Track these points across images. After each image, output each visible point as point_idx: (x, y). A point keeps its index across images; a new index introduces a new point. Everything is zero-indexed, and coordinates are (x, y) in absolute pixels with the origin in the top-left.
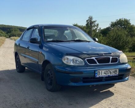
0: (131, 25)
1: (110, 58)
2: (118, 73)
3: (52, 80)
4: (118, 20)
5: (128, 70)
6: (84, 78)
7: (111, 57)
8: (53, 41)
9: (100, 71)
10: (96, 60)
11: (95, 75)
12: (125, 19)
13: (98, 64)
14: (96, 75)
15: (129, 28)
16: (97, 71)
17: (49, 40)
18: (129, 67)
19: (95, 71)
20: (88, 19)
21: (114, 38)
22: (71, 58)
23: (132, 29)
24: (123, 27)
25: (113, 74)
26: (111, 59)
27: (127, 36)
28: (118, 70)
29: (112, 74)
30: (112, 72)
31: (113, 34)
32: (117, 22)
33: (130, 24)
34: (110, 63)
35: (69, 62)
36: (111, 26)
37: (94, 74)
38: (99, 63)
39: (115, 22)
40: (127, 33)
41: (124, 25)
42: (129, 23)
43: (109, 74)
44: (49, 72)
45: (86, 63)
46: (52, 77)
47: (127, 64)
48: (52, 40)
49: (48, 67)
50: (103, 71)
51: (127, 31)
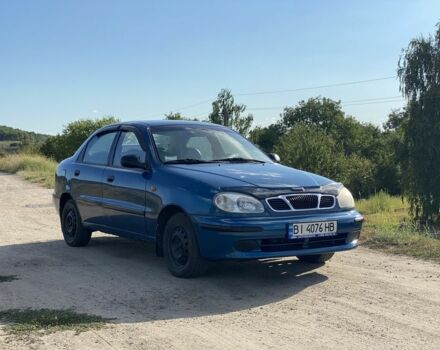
0: (345, 117)
1: (317, 197)
2: (335, 230)
3: (187, 251)
4: (306, 102)
5: (357, 224)
6: (265, 241)
7: (320, 196)
8: (180, 162)
9: (299, 225)
10: (288, 202)
11: (287, 235)
12: (324, 99)
13: (293, 210)
14: (290, 233)
15: (339, 127)
16: (292, 224)
17: (167, 159)
18: (359, 217)
19: (287, 225)
20: (215, 98)
21: (298, 157)
22: (235, 197)
23: (349, 129)
24: (321, 123)
25: (325, 232)
26: (319, 199)
27: (335, 150)
28: (335, 223)
29: (323, 232)
30: (323, 226)
31: (294, 145)
32: (302, 109)
33: (341, 114)
34: (318, 208)
35: (230, 206)
36: (285, 122)
37: (285, 232)
38: (295, 207)
39: (297, 109)
40: (332, 142)
41: (324, 117)
42: (339, 112)
43: (318, 232)
44: (177, 233)
45: (267, 209)
46: (187, 244)
47: (352, 212)
48: (175, 158)
49: (174, 220)
50: (305, 226)
51: (334, 137)
